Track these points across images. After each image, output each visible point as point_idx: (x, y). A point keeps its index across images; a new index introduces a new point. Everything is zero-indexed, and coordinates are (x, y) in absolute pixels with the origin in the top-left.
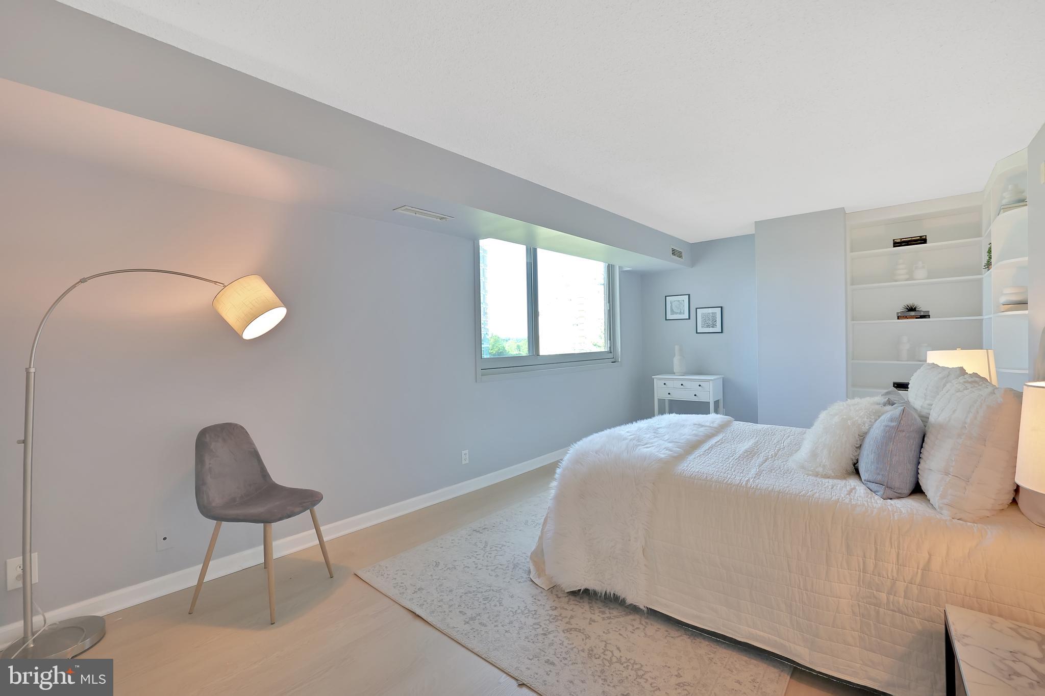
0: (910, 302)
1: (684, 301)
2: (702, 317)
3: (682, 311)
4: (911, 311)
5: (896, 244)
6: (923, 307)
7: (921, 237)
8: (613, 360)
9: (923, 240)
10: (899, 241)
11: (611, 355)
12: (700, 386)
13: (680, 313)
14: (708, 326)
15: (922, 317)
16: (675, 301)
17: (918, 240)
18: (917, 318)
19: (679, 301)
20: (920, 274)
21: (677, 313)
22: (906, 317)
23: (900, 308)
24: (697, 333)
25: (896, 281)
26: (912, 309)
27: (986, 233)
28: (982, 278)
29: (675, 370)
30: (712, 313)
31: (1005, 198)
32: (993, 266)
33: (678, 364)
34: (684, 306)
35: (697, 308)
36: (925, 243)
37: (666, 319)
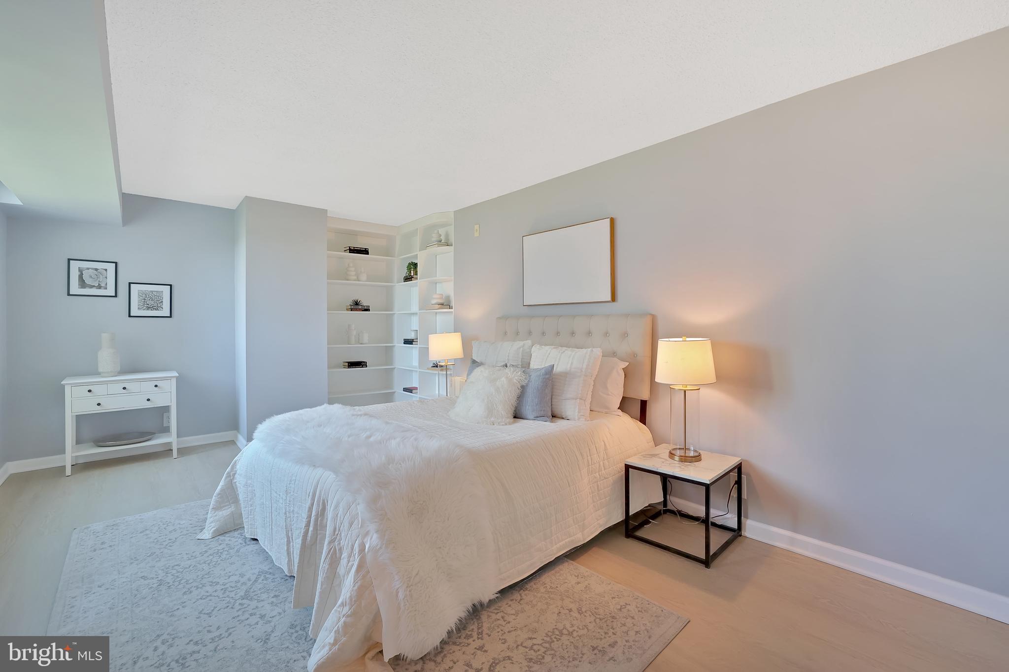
0: (356, 298)
1: (106, 270)
2: (140, 296)
3: (103, 285)
4: (356, 306)
5: (353, 251)
6: (365, 303)
7: (365, 249)
9: (365, 252)
10: (353, 248)
12: (156, 386)
13: (99, 287)
14: (148, 308)
15: (366, 310)
16: (88, 269)
17: (362, 251)
18: (362, 311)
19: (96, 270)
20: (364, 277)
21: (92, 287)
22: (356, 310)
23: (349, 302)
24: (130, 316)
25: (348, 280)
26: (357, 303)
27: (403, 256)
28: (395, 286)
29: (100, 370)
30: (155, 291)
31: (435, 238)
32: (419, 279)
33: (106, 359)
34: (106, 278)
35: (130, 283)
36: (368, 254)
37: (69, 294)
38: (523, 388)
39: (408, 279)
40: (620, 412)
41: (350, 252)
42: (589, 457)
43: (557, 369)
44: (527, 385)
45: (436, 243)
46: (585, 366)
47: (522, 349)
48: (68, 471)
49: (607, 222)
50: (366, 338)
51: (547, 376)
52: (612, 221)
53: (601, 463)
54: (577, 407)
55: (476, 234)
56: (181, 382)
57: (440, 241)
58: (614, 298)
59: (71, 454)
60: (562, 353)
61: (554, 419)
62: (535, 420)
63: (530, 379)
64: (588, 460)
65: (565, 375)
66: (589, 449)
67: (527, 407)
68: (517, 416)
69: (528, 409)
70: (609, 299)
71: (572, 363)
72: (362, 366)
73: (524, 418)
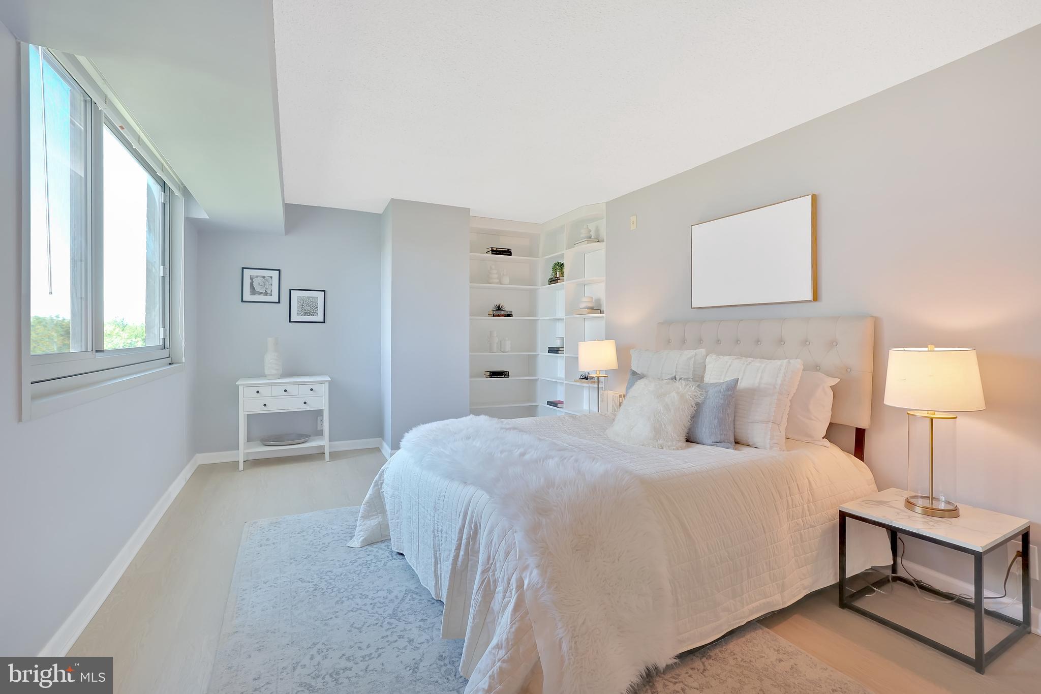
0: (498, 303)
1: (271, 277)
2: (298, 302)
3: (269, 292)
4: (499, 311)
5: (495, 252)
6: (507, 308)
7: (508, 249)
8: (169, 360)
9: (508, 252)
10: (495, 249)
11: (165, 353)
12: (312, 390)
13: (266, 294)
14: (305, 314)
15: (509, 315)
16: (257, 276)
17: (505, 251)
18: (505, 316)
19: (264, 277)
20: (506, 280)
21: (260, 293)
22: (498, 315)
23: (491, 307)
24: (290, 322)
25: (490, 284)
26: (499, 308)
27: (547, 256)
28: (538, 289)
29: (267, 372)
30: (311, 297)
31: (584, 233)
32: (566, 281)
33: (271, 363)
34: (272, 285)
35: (290, 290)
36: (511, 255)
37: (242, 301)
38: (699, 406)
39: (553, 281)
40: (826, 442)
41: (492, 254)
42: (789, 498)
43: (742, 385)
44: (703, 403)
45: (586, 239)
46: (779, 382)
47: (693, 359)
48: (241, 467)
49: (808, 199)
50: (508, 345)
51: (730, 393)
52: (815, 200)
53: (806, 506)
54: (769, 433)
55: (633, 227)
56: (334, 387)
57: (590, 238)
58: (816, 296)
59: (244, 450)
60: (747, 365)
61: (738, 446)
62: (712, 445)
63: (707, 395)
64: (787, 501)
65: (753, 392)
66: (789, 487)
67: (704, 429)
68: (690, 440)
69: (704, 431)
70: (810, 297)
71: (761, 378)
72: (504, 376)
73: (699, 442)
